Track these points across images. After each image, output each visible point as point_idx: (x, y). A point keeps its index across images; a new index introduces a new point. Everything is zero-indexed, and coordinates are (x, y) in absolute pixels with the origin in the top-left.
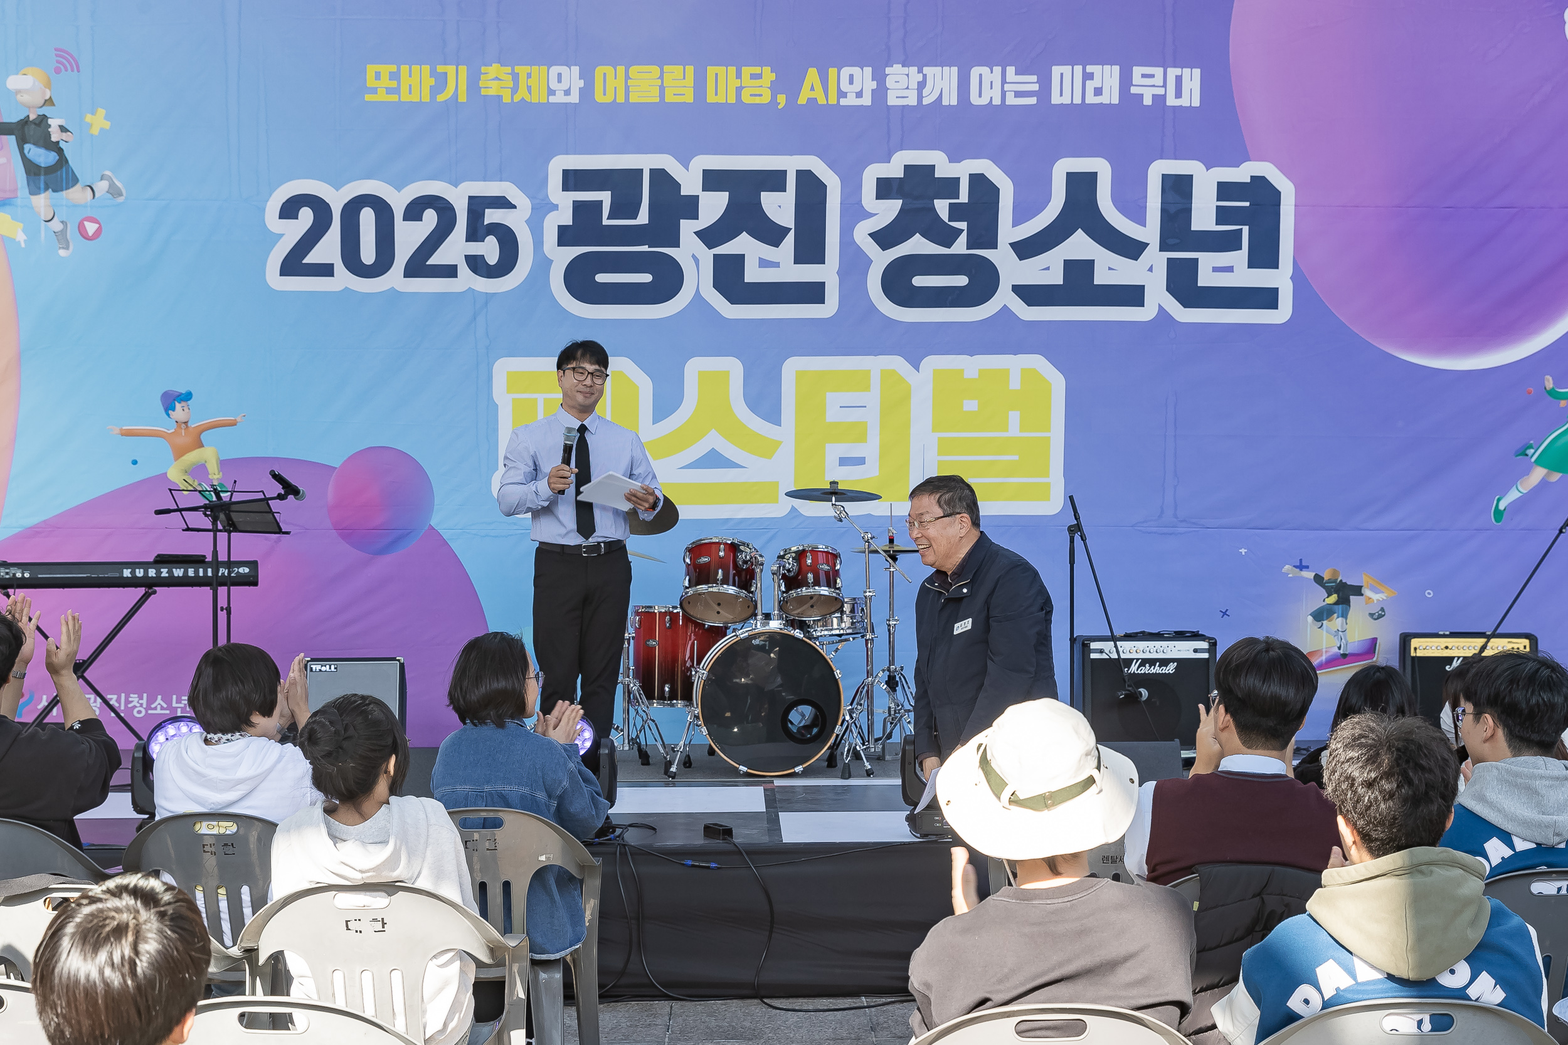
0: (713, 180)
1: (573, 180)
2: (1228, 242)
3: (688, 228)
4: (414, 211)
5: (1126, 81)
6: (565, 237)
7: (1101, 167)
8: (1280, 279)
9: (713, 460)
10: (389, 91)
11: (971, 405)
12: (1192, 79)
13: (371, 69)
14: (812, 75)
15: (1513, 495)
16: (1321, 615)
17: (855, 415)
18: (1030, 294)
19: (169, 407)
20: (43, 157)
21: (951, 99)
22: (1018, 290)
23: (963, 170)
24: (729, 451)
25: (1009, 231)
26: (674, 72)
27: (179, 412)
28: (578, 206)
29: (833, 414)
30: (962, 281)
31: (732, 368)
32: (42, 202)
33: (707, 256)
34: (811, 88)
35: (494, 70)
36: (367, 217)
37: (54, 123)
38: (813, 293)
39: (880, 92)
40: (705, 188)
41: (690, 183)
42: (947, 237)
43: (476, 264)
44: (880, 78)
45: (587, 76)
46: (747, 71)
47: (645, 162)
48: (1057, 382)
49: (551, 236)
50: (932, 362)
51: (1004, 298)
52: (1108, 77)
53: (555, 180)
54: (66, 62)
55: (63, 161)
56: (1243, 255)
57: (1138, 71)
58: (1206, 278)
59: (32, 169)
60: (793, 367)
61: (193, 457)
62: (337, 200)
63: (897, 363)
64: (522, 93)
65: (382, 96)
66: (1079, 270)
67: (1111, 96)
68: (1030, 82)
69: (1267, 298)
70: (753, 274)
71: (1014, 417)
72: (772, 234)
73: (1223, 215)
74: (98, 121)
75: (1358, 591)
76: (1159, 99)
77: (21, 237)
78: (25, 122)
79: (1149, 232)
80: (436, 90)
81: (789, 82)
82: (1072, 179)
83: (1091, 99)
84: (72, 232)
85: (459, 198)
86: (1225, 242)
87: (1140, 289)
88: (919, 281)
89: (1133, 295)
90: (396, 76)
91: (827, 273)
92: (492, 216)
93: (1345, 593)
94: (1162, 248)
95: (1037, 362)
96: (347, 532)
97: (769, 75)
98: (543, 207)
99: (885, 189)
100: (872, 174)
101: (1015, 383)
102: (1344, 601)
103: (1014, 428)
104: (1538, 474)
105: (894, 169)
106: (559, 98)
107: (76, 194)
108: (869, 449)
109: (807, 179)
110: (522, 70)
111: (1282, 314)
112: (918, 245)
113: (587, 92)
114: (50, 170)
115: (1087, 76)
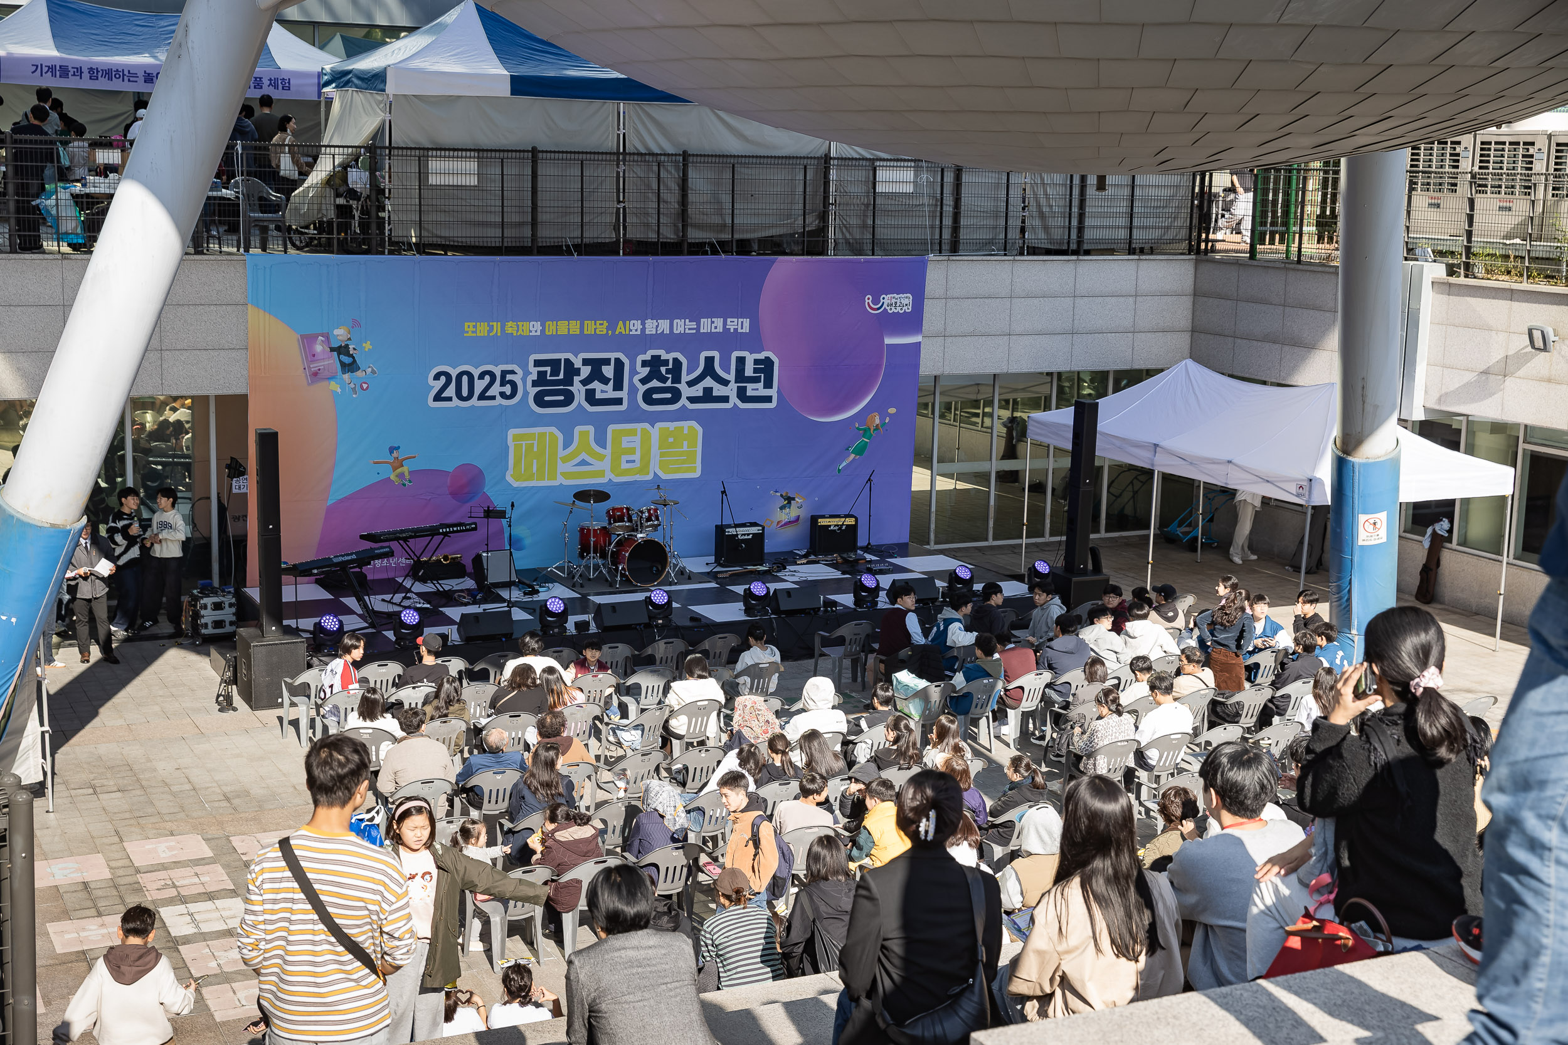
0: (586, 362)
1: (538, 363)
2: (757, 380)
3: (576, 379)
4: (481, 377)
5: (725, 324)
6: (535, 384)
7: (716, 354)
8: (773, 392)
9: (583, 463)
10: (475, 332)
11: (671, 440)
12: (747, 322)
13: (466, 324)
14: (621, 323)
15: (844, 464)
16: (782, 508)
17: (632, 445)
18: (692, 400)
19: (391, 452)
20: (347, 360)
21: (667, 331)
22: (689, 398)
23: (670, 357)
24: (589, 459)
25: (685, 377)
26: (573, 323)
27: (395, 454)
28: (539, 373)
29: (625, 445)
30: (669, 395)
31: (591, 429)
32: (346, 376)
33: (583, 389)
34: (620, 328)
35: (510, 324)
36: (465, 378)
37: (351, 347)
38: (619, 401)
39: (643, 329)
40: (584, 364)
41: (577, 363)
42: (664, 380)
43: (502, 395)
44: (643, 324)
45: (543, 325)
46: (598, 322)
47: (562, 356)
48: (700, 430)
49: (529, 383)
50: (658, 425)
51: (684, 401)
52: (719, 322)
53: (531, 363)
54: (356, 324)
55: (354, 361)
56: (762, 384)
57: (729, 320)
58: (749, 393)
59: (343, 365)
60: (611, 428)
61: (399, 470)
62: (454, 373)
63: (646, 425)
64: (520, 332)
65: (470, 334)
66: (708, 391)
67: (720, 329)
68: (694, 325)
69: (768, 399)
70: (598, 396)
71: (685, 443)
72: (606, 381)
73: (755, 371)
74: (367, 346)
75: (794, 499)
76: (735, 330)
77: (339, 390)
78: (340, 347)
79: (731, 377)
80: (490, 331)
81: (612, 326)
82: (707, 358)
83: (714, 330)
84: (358, 388)
85: (498, 372)
86: (755, 380)
87: (728, 397)
88: (655, 396)
89: (725, 399)
90: (475, 327)
91: (623, 394)
92: (509, 377)
93: (790, 500)
94: (736, 382)
95: (693, 424)
96: (455, 494)
97: (606, 324)
98: (527, 373)
99: (644, 364)
100: (640, 358)
101: (686, 432)
102: (789, 503)
103: (685, 448)
104: (853, 456)
105: (647, 357)
106: (533, 333)
107: (359, 373)
108: (637, 457)
109: (618, 361)
110: (520, 324)
111: (773, 405)
112: (655, 383)
113: (543, 331)
114: (350, 365)
115: (713, 322)
